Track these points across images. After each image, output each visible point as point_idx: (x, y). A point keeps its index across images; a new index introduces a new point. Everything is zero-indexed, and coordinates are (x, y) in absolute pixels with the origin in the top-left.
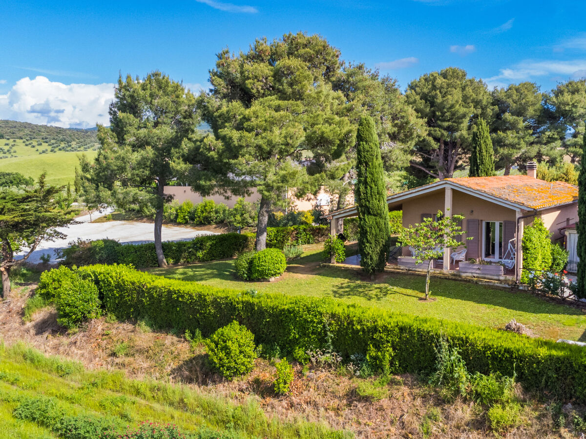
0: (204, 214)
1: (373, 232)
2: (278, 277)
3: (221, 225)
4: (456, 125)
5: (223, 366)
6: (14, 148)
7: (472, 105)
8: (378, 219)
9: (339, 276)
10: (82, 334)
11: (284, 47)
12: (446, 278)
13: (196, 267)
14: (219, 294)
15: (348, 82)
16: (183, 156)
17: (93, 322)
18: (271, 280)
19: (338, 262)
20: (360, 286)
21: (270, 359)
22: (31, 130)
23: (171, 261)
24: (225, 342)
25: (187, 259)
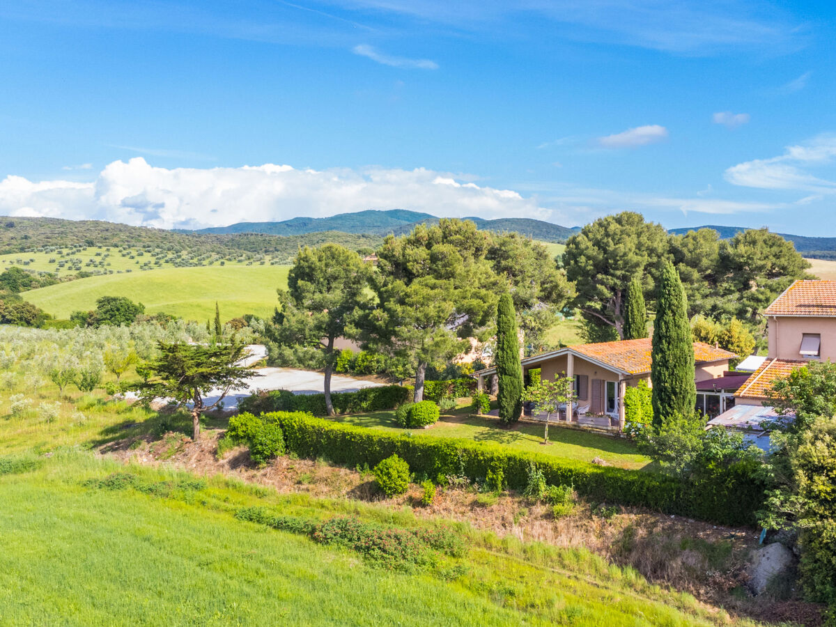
0: (365, 363)
1: (509, 389)
2: (432, 425)
3: (382, 374)
4: (629, 274)
5: (386, 487)
6: (108, 260)
7: (645, 253)
8: (513, 379)
9: (482, 425)
10: (270, 468)
11: (439, 233)
12: (567, 428)
13: (361, 416)
14: (383, 436)
15: (500, 250)
16: (354, 321)
17: (278, 459)
18: (425, 427)
19: (484, 414)
20: (497, 433)
21: (420, 483)
22: (128, 234)
23: (339, 410)
24: (387, 469)
25: (353, 408)
